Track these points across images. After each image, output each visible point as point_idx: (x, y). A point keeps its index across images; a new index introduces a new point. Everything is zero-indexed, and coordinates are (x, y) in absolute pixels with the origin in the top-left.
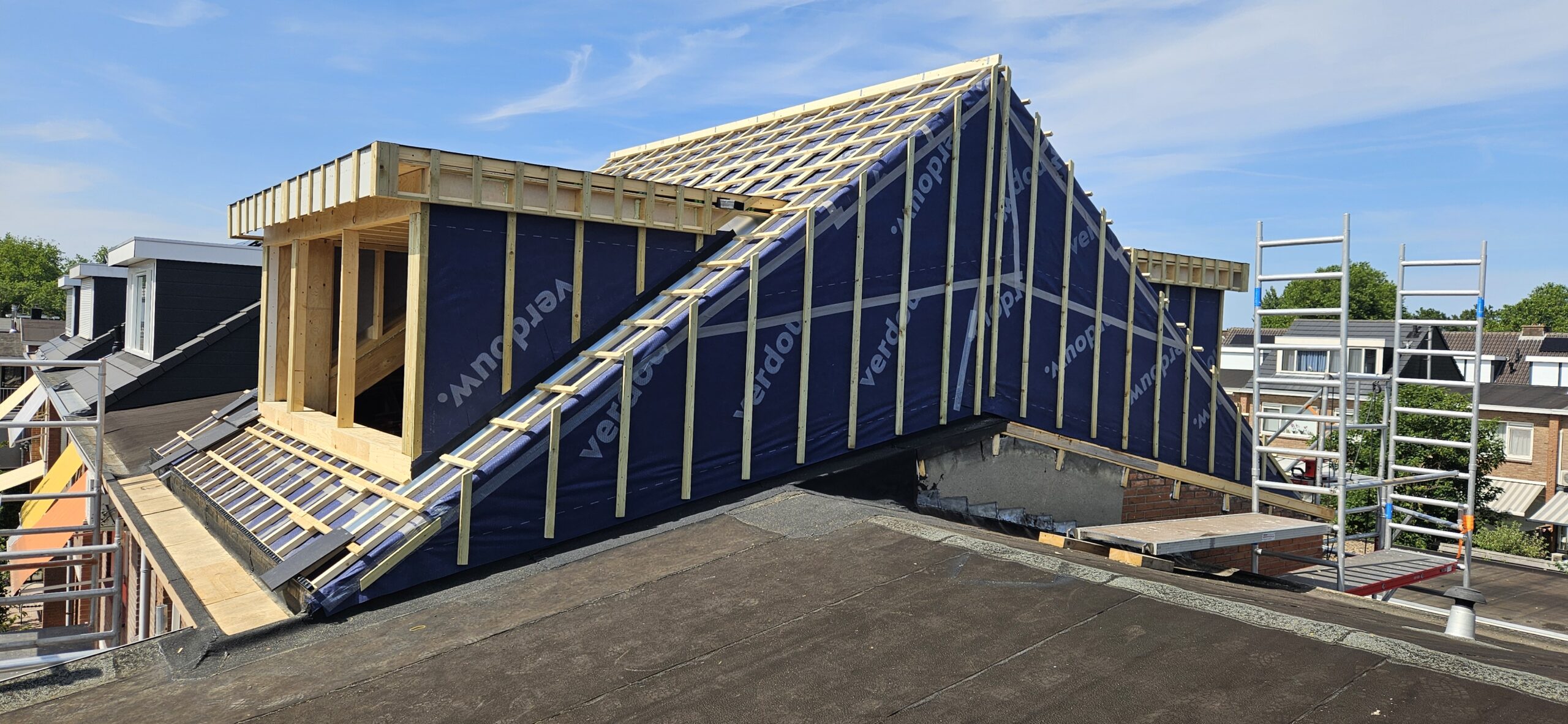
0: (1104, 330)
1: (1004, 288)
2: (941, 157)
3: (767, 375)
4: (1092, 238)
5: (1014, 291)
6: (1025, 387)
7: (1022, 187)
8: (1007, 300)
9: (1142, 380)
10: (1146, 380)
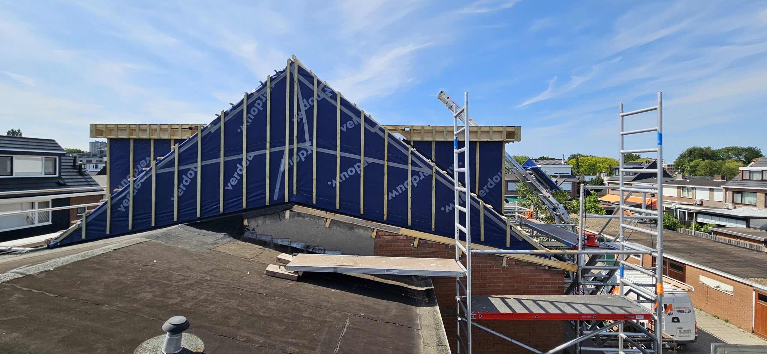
0: (366, 164)
1: (299, 149)
2: (261, 100)
3: (184, 185)
4: (356, 123)
5: (306, 151)
6: (314, 190)
7: (308, 106)
8: (303, 154)
9: (398, 188)
10: (401, 188)
